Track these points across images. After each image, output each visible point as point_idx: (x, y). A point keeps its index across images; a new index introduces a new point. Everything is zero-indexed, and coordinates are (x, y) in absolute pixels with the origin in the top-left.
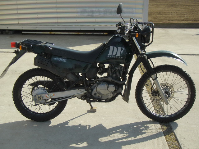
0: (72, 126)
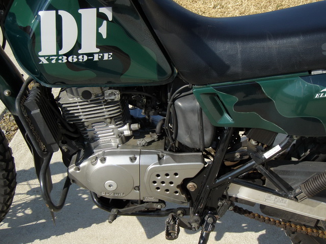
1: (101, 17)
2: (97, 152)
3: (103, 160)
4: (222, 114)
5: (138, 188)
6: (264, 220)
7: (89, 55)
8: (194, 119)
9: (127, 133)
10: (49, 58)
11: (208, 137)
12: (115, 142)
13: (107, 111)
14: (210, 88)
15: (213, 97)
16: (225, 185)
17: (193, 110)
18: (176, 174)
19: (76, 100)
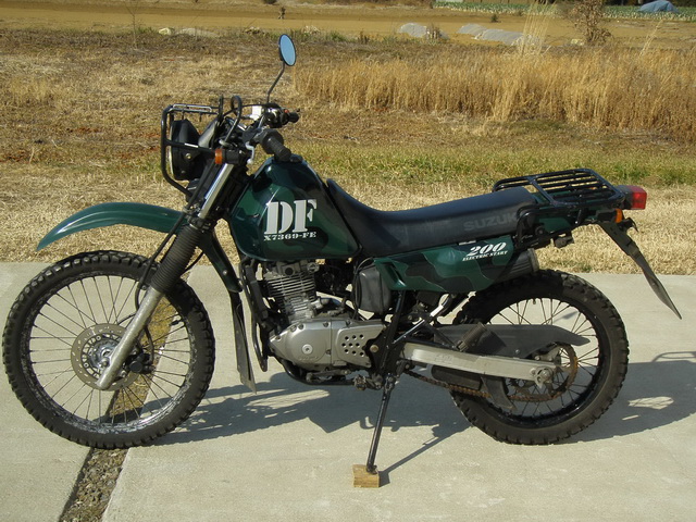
0: (418, 425)
1: (309, 206)
2: (294, 323)
3: (301, 327)
4: (396, 281)
5: (329, 352)
6: (436, 383)
7: (299, 233)
8: (375, 286)
9: (319, 306)
10: (271, 236)
11: (386, 301)
12: (309, 314)
13: (304, 285)
14: (387, 259)
15: (389, 266)
16: (401, 346)
17: (374, 279)
18: (361, 336)
19: (280, 276)
